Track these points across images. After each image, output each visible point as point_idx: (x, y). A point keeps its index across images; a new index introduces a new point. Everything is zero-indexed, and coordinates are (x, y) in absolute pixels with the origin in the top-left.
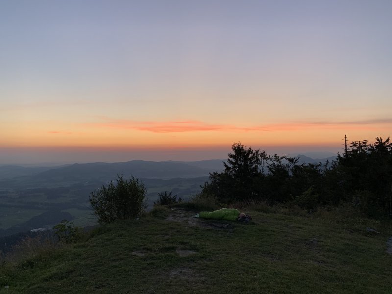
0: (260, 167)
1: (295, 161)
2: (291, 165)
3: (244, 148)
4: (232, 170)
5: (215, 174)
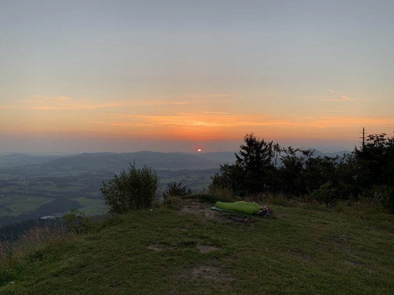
0: (273, 160)
1: (310, 154)
2: (306, 158)
3: (257, 140)
4: (243, 162)
5: (225, 166)
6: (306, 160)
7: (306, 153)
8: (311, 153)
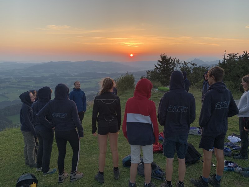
0: (175, 68)
3: (167, 57)
4: (159, 69)
6: (193, 68)
7: (193, 64)
8: (196, 65)
